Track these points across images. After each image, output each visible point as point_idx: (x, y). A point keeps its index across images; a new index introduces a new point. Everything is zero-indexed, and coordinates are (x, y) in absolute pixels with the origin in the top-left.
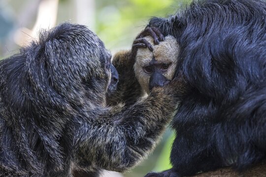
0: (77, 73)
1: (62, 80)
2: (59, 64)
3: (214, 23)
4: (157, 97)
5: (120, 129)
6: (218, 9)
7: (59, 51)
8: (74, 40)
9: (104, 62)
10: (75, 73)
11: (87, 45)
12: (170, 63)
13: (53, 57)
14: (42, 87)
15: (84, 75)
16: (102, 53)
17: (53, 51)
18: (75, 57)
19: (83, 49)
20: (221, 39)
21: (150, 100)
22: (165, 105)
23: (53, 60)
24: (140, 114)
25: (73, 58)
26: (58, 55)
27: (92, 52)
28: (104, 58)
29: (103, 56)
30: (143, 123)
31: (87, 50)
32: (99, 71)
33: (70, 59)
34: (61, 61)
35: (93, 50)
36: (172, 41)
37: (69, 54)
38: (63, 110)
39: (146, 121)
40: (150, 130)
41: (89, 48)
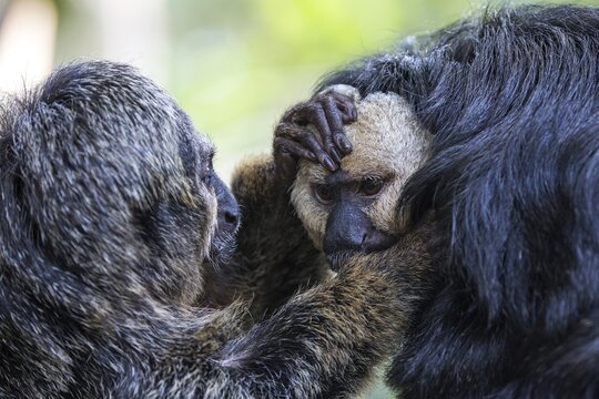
0: (115, 189)
1: (70, 216)
2: (55, 173)
3: (539, 87)
4: (350, 277)
5: (244, 385)
6: (559, 45)
7: (53, 132)
8: (96, 97)
9: (194, 159)
10: (108, 188)
11: (139, 109)
12: (389, 178)
13: (37, 154)
14: (15, 257)
15: (136, 193)
16: (184, 135)
17: (37, 137)
18: (103, 144)
19: (127, 119)
20: (555, 138)
21: (331, 289)
22: (373, 301)
23: (37, 163)
24: (303, 331)
25: (97, 148)
26: (52, 146)
27: (153, 130)
28: (190, 149)
29: (188, 142)
30: (311, 359)
31: (139, 123)
32: (178, 182)
33: (90, 150)
34: (61, 162)
35: (156, 125)
36: (397, 109)
37: (84, 138)
38: (81, 315)
39: (318, 351)
40: (332, 379)
41: (144, 117)
